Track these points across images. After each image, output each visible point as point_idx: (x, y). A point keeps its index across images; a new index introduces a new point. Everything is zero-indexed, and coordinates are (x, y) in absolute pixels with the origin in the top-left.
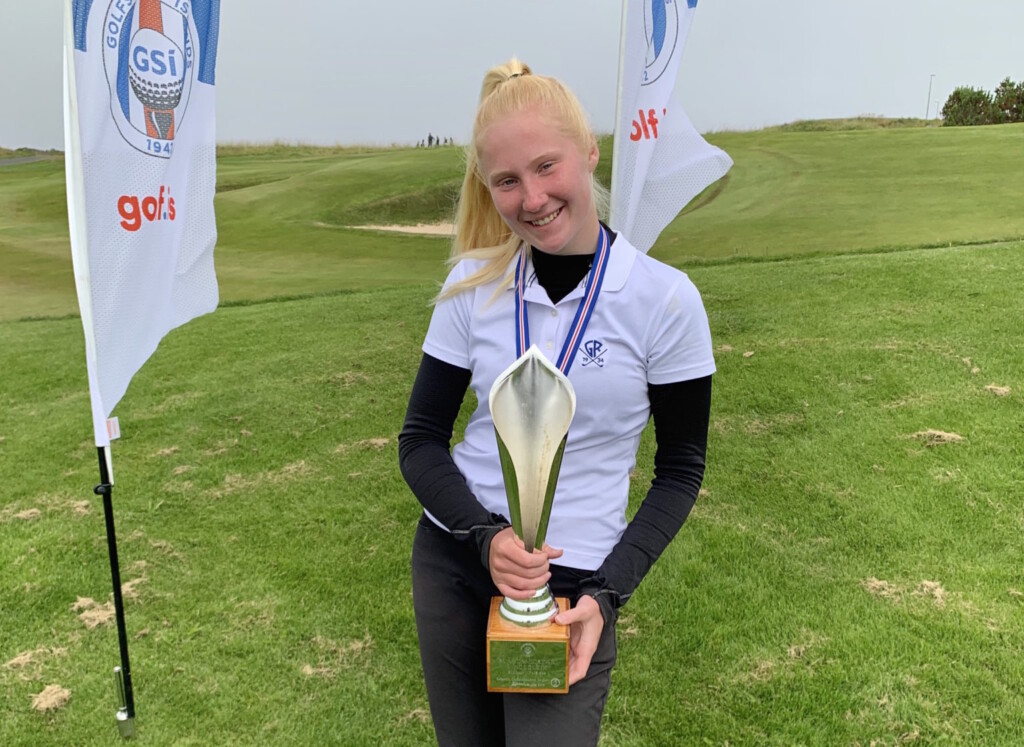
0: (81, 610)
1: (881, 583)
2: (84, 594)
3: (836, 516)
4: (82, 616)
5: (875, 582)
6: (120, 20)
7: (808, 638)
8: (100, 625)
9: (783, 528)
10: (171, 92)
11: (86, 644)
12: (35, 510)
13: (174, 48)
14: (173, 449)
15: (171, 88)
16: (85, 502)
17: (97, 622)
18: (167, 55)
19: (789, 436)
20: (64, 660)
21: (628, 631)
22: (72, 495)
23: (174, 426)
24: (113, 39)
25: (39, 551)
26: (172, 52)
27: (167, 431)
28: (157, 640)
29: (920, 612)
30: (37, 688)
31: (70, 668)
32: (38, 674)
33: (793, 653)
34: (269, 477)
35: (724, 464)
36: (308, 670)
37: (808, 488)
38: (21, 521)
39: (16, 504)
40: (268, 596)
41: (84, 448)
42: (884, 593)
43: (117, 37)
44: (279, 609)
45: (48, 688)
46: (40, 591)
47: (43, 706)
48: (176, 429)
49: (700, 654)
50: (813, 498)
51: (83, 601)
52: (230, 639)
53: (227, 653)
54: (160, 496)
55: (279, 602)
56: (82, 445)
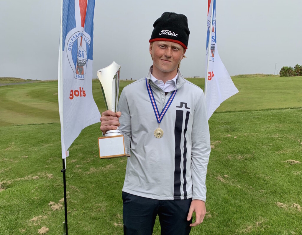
0: (51, 205)
1: (281, 204)
2: (52, 201)
3: (266, 184)
4: (51, 207)
5: (279, 204)
6: (72, 43)
7: (261, 219)
8: (57, 209)
9: (251, 187)
10: (83, 62)
11: (53, 215)
12: (37, 176)
13: (84, 50)
14: (75, 160)
15: (83, 61)
16: (51, 175)
17: (56, 209)
18: (82, 52)
19: (250, 161)
20: (46, 219)
21: (208, 216)
22: (47, 172)
23: (75, 154)
24: (70, 48)
25: (39, 188)
26: (83, 51)
27: (73, 155)
28: (73, 214)
29: (294, 213)
30: (39, 227)
31: (48, 222)
32: (39, 223)
33: (257, 224)
34: (102, 169)
35: (232, 168)
36: (116, 224)
37: (257, 175)
38: (34, 180)
39: (32, 175)
40: (103, 202)
41: (50, 160)
42: (282, 207)
43: (71, 48)
44: (106, 206)
45: (43, 227)
46: (39, 199)
47: (41, 233)
48: (76, 155)
49: (230, 223)
50: (259, 178)
51: (51, 203)
52: (93, 214)
53: (93, 219)
54: (72, 173)
55: (106, 204)
56: (50, 159)
